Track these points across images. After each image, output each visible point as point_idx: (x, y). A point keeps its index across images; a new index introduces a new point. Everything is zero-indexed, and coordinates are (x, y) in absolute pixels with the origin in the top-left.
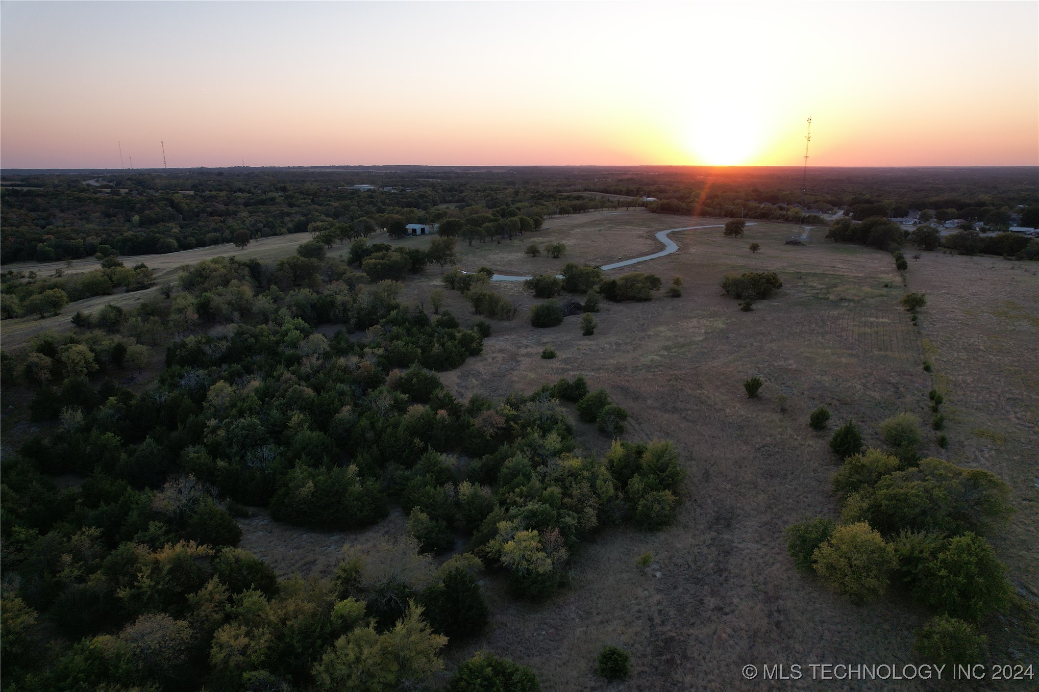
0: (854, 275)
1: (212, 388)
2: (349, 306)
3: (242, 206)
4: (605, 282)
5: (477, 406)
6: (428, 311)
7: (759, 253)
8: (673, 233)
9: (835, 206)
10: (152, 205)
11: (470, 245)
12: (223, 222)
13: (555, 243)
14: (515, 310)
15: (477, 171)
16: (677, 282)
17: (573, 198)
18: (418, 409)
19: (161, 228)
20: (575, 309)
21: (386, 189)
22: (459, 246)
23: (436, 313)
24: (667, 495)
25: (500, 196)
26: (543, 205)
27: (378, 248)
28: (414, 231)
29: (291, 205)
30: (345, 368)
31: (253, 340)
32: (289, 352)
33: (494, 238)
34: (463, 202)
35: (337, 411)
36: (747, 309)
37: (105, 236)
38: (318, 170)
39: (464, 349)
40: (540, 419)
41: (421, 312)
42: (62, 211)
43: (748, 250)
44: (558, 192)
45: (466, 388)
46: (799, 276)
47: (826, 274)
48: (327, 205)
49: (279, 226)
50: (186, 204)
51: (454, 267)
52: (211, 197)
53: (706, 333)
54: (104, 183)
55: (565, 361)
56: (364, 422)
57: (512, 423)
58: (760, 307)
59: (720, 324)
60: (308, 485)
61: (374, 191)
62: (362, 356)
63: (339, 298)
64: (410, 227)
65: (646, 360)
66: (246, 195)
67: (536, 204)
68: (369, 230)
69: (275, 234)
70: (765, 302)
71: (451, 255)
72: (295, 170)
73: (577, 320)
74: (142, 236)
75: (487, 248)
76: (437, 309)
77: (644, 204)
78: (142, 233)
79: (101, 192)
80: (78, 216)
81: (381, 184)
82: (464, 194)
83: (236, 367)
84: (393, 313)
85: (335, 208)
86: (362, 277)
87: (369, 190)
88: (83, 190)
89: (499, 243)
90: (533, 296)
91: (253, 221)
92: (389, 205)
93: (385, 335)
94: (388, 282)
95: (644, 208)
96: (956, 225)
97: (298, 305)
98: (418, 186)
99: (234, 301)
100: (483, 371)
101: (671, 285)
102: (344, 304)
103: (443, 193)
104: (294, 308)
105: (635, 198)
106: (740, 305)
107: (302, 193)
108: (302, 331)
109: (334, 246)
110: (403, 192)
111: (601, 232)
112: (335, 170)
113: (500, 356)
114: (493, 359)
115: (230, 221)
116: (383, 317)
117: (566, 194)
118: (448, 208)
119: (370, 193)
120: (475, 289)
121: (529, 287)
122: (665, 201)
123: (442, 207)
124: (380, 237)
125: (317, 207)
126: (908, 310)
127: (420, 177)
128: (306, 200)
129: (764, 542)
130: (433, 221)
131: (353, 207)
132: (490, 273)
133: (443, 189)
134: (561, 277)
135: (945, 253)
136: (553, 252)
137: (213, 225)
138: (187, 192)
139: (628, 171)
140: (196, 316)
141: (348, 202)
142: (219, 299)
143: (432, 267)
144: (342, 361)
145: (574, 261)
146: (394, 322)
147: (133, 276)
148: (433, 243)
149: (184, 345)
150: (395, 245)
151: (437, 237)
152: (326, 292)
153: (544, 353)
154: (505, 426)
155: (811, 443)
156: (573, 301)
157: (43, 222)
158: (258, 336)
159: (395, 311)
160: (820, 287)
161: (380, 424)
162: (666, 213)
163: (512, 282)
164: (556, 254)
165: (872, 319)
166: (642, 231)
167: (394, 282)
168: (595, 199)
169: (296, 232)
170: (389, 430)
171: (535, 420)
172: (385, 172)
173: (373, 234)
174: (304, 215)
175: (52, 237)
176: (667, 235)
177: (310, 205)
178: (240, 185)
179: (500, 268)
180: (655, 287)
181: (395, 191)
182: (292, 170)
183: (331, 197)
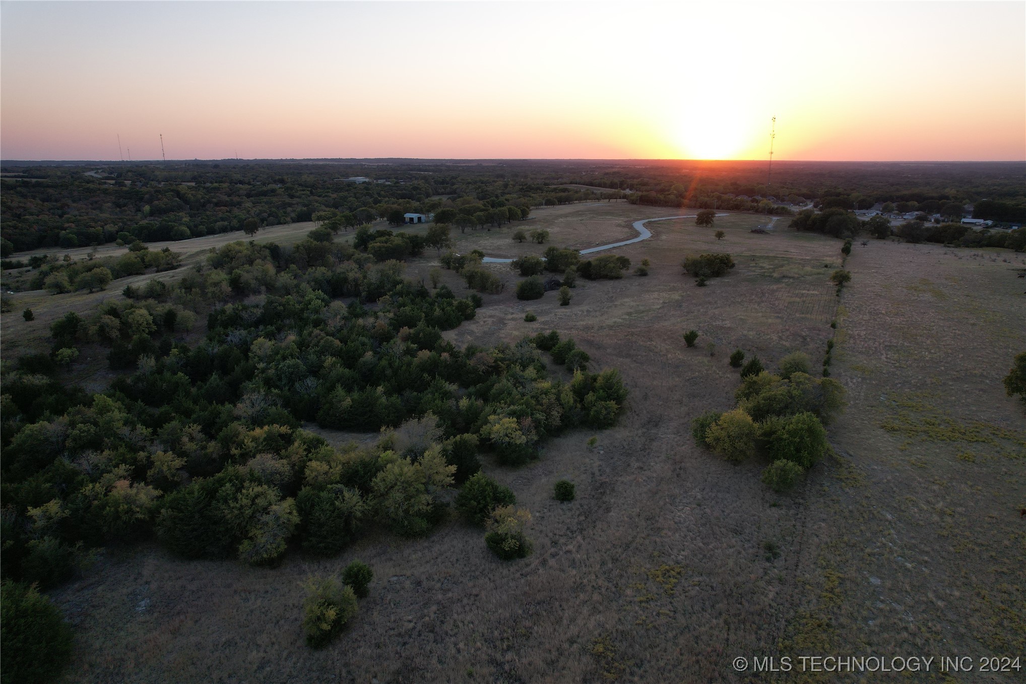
0: (802, 258)
1: (255, 342)
2: (360, 282)
3: (244, 197)
4: (582, 263)
5: (471, 352)
6: (428, 286)
7: (723, 240)
8: (650, 223)
9: (809, 199)
10: (160, 196)
11: (463, 232)
12: (230, 212)
13: (539, 231)
14: (503, 285)
15: (467, 165)
16: (645, 263)
17: (559, 190)
18: (425, 354)
19: (172, 217)
20: (555, 285)
21: (380, 181)
22: (454, 233)
23: (435, 288)
24: (612, 404)
25: (490, 188)
26: (530, 197)
27: (381, 234)
28: (412, 219)
29: (292, 197)
30: (364, 327)
31: (282, 308)
32: (314, 317)
33: (484, 226)
34: (454, 194)
35: (361, 356)
36: (701, 284)
37: (121, 224)
38: (310, 163)
39: (460, 313)
40: (521, 359)
41: (422, 287)
42: (74, 201)
43: (714, 237)
44: (546, 184)
45: (462, 342)
46: (753, 258)
47: (777, 257)
48: (326, 196)
49: (283, 216)
50: (192, 195)
51: (449, 250)
52: (215, 188)
53: (664, 303)
54: (106, 175)
55: (544, 323)
56: (384, 362)
57: (500, 363)
58: (712, 283)
59: (676, 296)
60: (347, 400)
61: (369, 183)
62: (377, 318)
63: (351, 275)
64: (408, 216)
65: (610, 322)
66: (247, 186)
67: (524, 196)
68: (370, 218)
69: (279, 223)
70: (718, 279)
71: (447, 240)
72: (288, 163)
73: (555, 294)
74: (156, 224)
75: (478, 235)
76: (435, 285)
77: (625, 197)
78: (156, 222)
79: (105, 183)
80: (90, 206)
81: (375, 176)
82: (455, 186)
83: (270, 328)
84: (399, 287)
85: (334, 199)
86: (369, 258)
87: (364, 183)
88: (88, 182)
89: (489, 230)
90: (519, 275)
91: (258, 211)
92: (384, 197)
93: (393, 304)
94: (394, 261)
95: (625, 200)
96: (914, 217)
97: (316, 281)
98: (411, 179)
99: (260, 277)
100: (476, 331)
101: (640, 266)
102: (355, 280)
103: (436, 185)
104: (313, 283)
105: (616, 190)
106: (696, 281)
107: (300, 185)
108: (323, 300)
109: (340, 233)
110: (397, 185)
111: (583, 222)
112: (328, 163)
113: (490, 320)
114: (484, 322)
115: (236, 211)
116: (389, 290)
117: (553, 187)
118: (440, 199)
119: (365, 185)
120: (468, 268)
121: (515, 267)
122: (644, 193)
123: (436, 198)
124: (379, 225)
125: (317, 198)
126: (837, 285)
127: (411, 170)
128: (305, 192)
129: (679, 434)
130: (429, 211)
131: (351, 198)
132: (481, 255)
133: (435, 182)
134: (544, 259)
135: (893, 241)
136: (538, 238)
137: (220, 215)
138: (189, 184)
139: (616, 165)
140: (230, 289)
141: (346, 194)
142: (247, 275)
143: (429, 251)
144: (361, 321)
145: (557, 246)
146: (400, 294)
147: (163, 258)
148: (431, 229)
149: (223, 312)
150: (396, 231)
151: (433, 224)
152: (339, 270)
153: (527, 317)
154: (493, 364)
155: (728, 376)
156: (553, 279)
157: (60, 212)
158: (285, 305)
159: (400, 286)
160: (768, 267)
161: (397, 364)
162: (646, 205)
163: (500, 264)
164: (540, 240)
165: (804, 292)
166: (621, 220)
167: (398, 261)
168: (580, 191)
169: (298, 221)
170: (404, 368)
171: (518, 359)
172: (376, 164)
173: (374, 222)
174: (305, 205)
175: (73, 225)
176: (644, 225)
177: (309, 196)
178: (238, 177)
179: (490, 252)
180: (625, 267)
181: (389, 183)
182: (286, 163)
183: (328, 188)
